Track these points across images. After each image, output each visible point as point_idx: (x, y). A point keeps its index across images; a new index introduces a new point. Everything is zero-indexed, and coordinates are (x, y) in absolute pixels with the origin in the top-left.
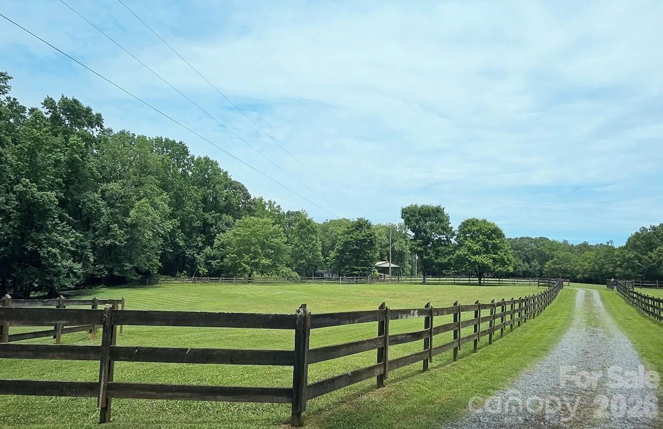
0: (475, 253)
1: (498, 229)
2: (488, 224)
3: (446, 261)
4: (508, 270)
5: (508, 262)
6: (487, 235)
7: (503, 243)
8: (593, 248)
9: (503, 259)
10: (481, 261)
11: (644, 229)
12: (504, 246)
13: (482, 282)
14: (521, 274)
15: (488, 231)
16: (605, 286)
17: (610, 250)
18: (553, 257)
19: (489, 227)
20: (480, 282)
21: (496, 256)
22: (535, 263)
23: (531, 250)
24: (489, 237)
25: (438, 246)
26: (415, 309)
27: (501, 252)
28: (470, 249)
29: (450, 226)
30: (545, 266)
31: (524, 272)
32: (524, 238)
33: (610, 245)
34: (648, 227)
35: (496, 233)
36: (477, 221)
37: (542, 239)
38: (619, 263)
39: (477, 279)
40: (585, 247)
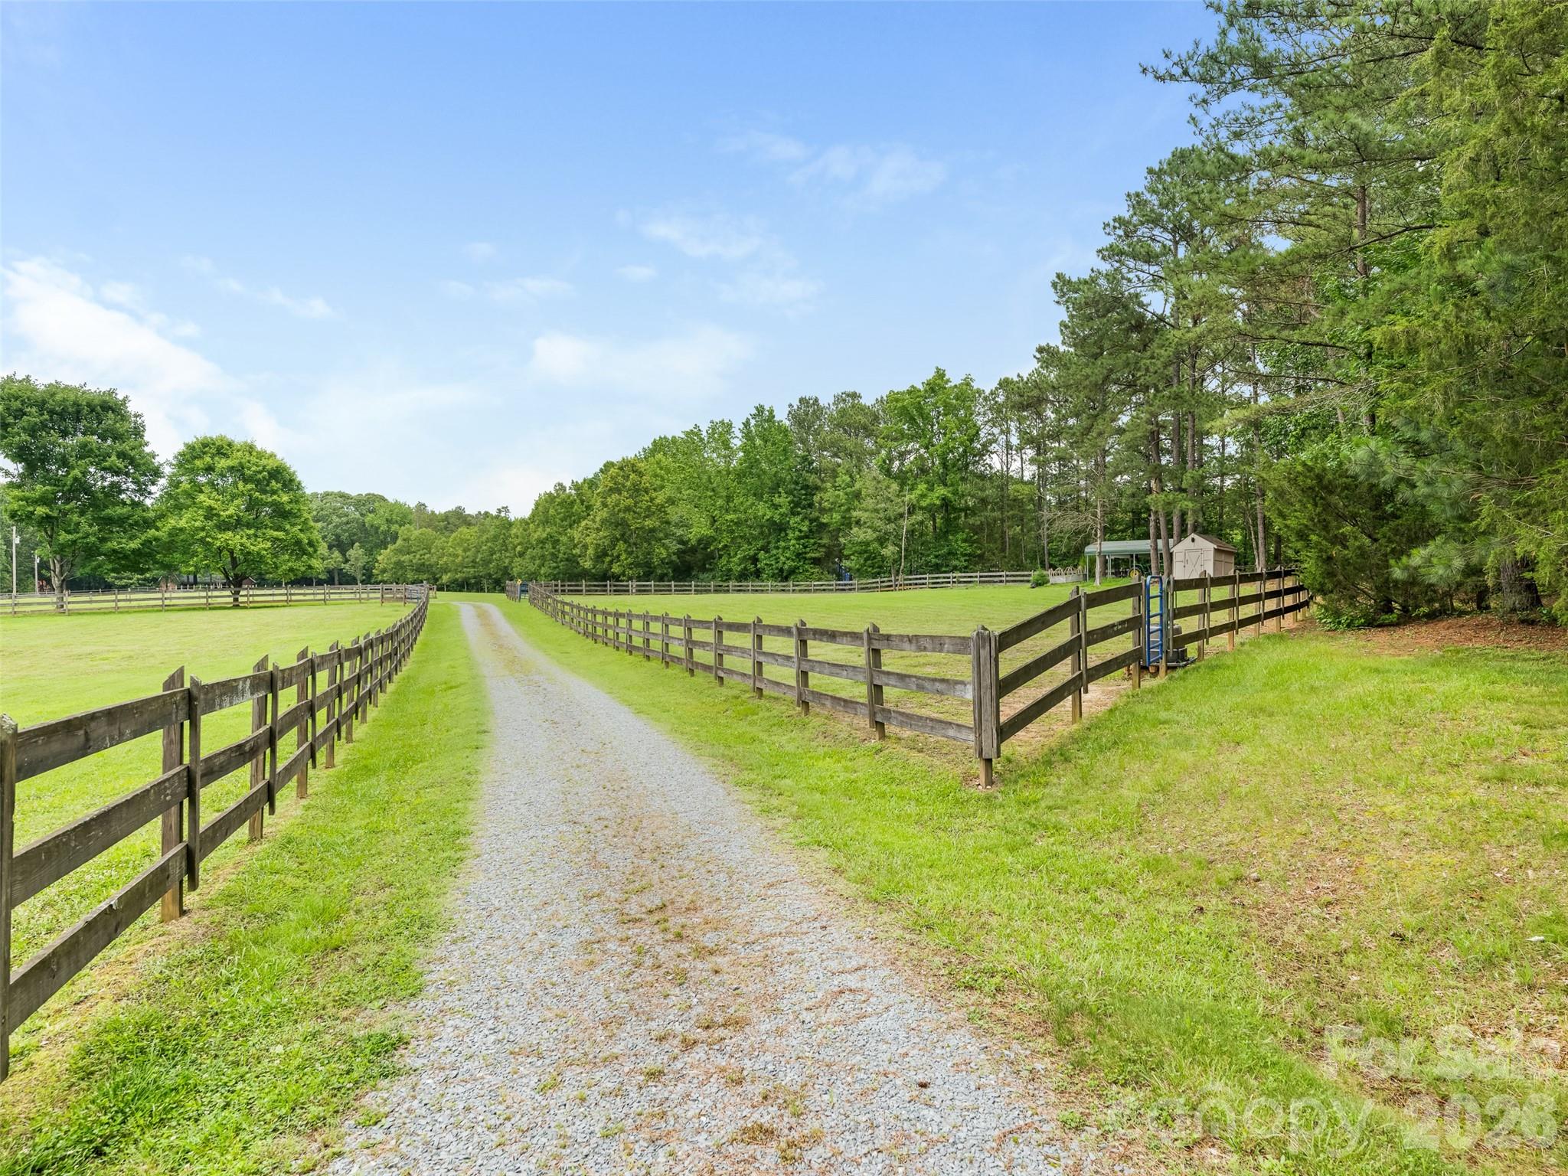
0: (224, 526)
1: (285, 469)
2: (261, 455)
3: (134, 545)
4: (310, 567)
5: (311, 550)
6: (258, 482)
7: (297, 502)
8: (473, 521)
9: (298, 542)
10: (242, 545)
11: (561, 487)
12: (299, 510)
13: (241, 599)
14: (323, 577)
15: (260, 472)
16: (503, 596)
17: (503, 524)
18: (395, 538)
19: (264, 462)
20: (236, 600)
21: (280, 534)
22: (356, 552)
23: (348, 523)
24: (262, 485)
25: (106, 507)
26: (246, 678)
27: (293, 525)
28: (210, 513)
29: (147, 450)
30: (379, 558)
31: (330, 572)
32: (332, 494)
33: (503, 514)
34: (568, 484)
35: (281, 476)
36: (230, 445)
37: (373, 498)
38: (519, 548)
39: (228, 593)
40: (457, 519)
